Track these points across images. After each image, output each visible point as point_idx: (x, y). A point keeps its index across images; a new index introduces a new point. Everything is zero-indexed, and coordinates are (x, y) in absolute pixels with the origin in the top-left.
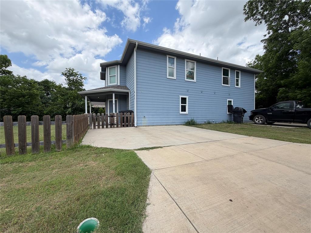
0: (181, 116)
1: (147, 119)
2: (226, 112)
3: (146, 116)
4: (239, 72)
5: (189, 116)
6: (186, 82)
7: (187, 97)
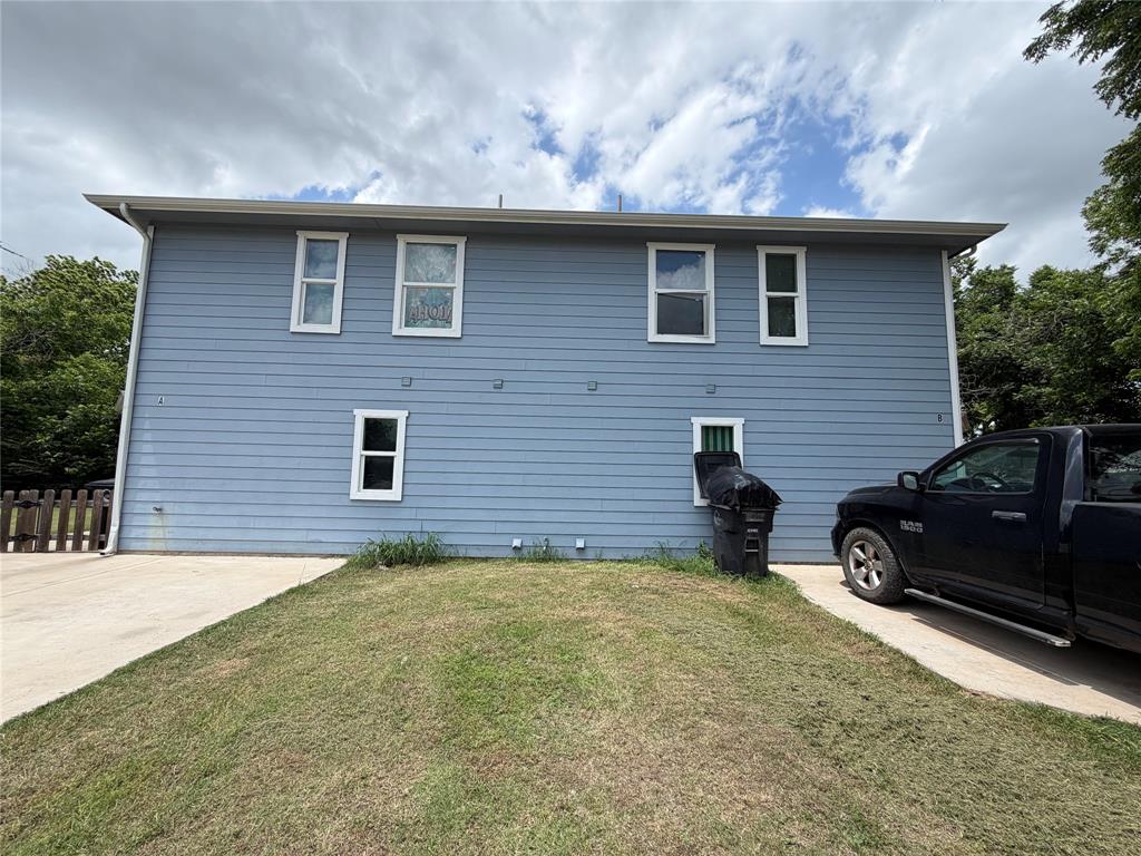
0: (362, 513)
1: (171, 521)
2: (683, 495)
3: (168, 508)
4: (792, 258)
5: (405, 514)
6: (402, 341)
7: (400, 416)
